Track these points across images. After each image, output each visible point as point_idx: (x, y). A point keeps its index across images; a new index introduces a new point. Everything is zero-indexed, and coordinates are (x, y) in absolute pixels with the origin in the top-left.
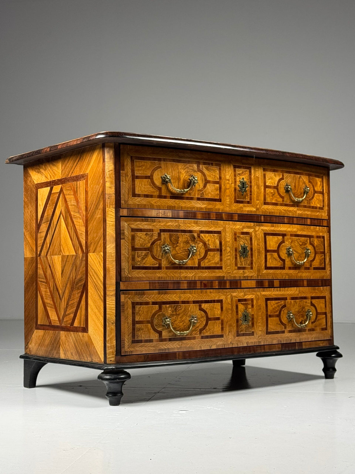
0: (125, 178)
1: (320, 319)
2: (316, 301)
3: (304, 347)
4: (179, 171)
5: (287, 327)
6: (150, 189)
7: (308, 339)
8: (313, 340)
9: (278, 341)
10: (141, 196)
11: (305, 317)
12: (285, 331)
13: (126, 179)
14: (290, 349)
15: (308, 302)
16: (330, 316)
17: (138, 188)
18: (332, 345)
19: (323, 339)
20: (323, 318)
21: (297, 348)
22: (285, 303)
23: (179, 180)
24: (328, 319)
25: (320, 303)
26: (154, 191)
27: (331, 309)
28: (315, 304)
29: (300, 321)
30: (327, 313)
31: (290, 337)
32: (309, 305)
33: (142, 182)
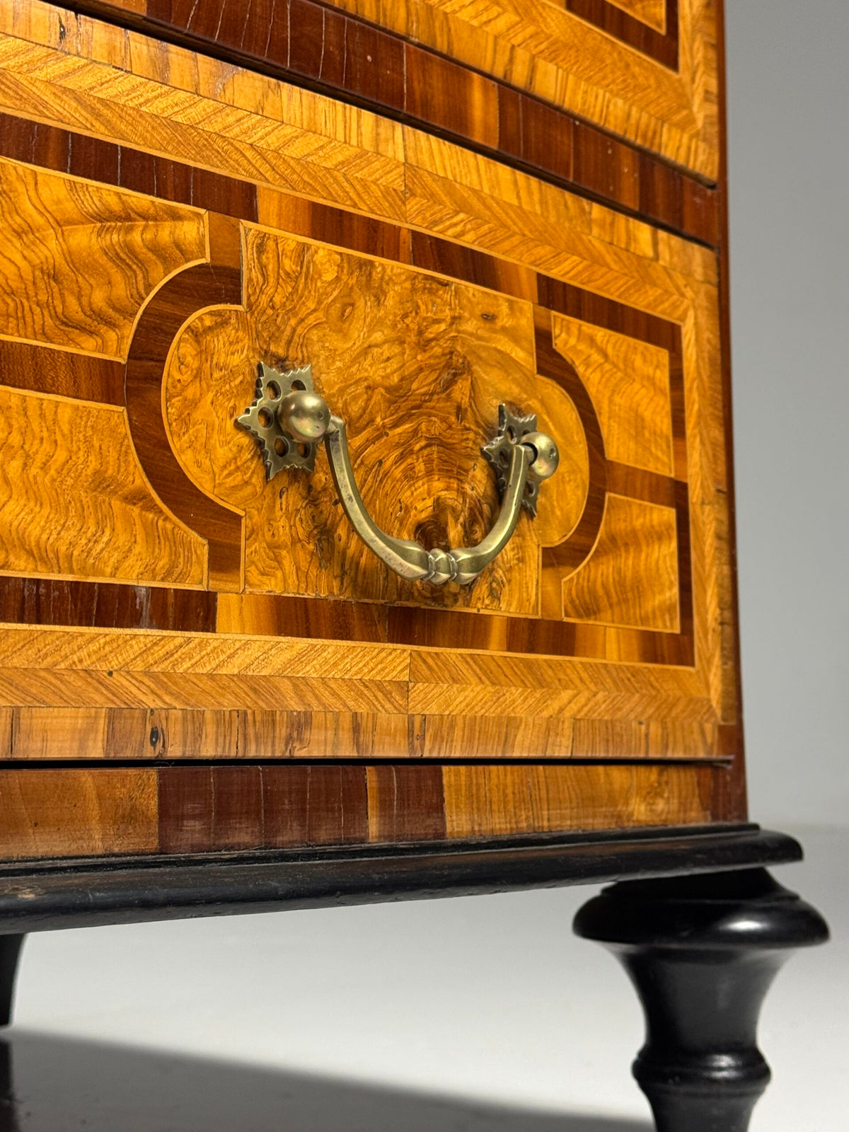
1: (630, 541)
2: (592, 341)
3: (458, 823)
5: (251, 550)
7: (507, 741)
8: (562, 750)
9: (113, 715)
11: (478, 481)
12: (221, 599)
14: (290, 836)
15: (505, 320)
16: (718, 537)
18: (735, 823)
19: (653, 755)
20: (656, 536)
21: (374, 829)
22: (226, 243)
24: (702, 556)
25: (629, 372)
27: (722, 468)
28: (580, 370)
29: (423, 510)
30: (695, 495)
31: (286, 686)
32: (524, 356)
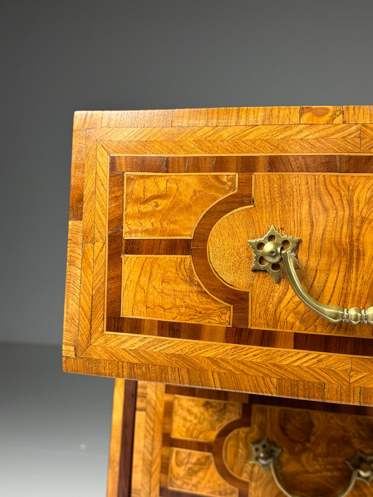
0: (83, 247)
4: (356, 214)
6: (187, 300)
10: (147, 326)
13: (84, 253)
17: (131, 295)
23: (351, 258)
26: (207, 309)
33: (152, 267)
